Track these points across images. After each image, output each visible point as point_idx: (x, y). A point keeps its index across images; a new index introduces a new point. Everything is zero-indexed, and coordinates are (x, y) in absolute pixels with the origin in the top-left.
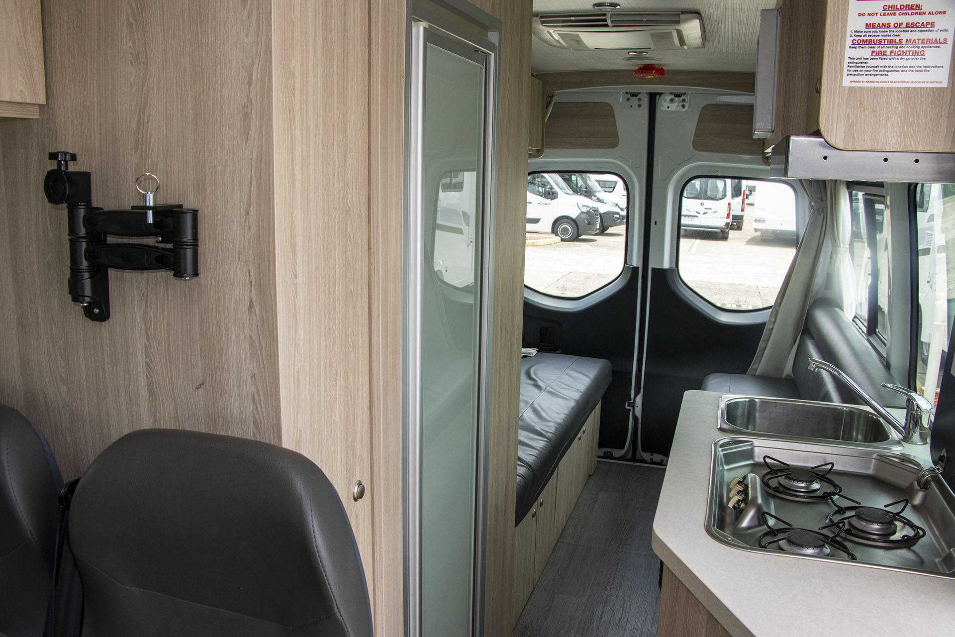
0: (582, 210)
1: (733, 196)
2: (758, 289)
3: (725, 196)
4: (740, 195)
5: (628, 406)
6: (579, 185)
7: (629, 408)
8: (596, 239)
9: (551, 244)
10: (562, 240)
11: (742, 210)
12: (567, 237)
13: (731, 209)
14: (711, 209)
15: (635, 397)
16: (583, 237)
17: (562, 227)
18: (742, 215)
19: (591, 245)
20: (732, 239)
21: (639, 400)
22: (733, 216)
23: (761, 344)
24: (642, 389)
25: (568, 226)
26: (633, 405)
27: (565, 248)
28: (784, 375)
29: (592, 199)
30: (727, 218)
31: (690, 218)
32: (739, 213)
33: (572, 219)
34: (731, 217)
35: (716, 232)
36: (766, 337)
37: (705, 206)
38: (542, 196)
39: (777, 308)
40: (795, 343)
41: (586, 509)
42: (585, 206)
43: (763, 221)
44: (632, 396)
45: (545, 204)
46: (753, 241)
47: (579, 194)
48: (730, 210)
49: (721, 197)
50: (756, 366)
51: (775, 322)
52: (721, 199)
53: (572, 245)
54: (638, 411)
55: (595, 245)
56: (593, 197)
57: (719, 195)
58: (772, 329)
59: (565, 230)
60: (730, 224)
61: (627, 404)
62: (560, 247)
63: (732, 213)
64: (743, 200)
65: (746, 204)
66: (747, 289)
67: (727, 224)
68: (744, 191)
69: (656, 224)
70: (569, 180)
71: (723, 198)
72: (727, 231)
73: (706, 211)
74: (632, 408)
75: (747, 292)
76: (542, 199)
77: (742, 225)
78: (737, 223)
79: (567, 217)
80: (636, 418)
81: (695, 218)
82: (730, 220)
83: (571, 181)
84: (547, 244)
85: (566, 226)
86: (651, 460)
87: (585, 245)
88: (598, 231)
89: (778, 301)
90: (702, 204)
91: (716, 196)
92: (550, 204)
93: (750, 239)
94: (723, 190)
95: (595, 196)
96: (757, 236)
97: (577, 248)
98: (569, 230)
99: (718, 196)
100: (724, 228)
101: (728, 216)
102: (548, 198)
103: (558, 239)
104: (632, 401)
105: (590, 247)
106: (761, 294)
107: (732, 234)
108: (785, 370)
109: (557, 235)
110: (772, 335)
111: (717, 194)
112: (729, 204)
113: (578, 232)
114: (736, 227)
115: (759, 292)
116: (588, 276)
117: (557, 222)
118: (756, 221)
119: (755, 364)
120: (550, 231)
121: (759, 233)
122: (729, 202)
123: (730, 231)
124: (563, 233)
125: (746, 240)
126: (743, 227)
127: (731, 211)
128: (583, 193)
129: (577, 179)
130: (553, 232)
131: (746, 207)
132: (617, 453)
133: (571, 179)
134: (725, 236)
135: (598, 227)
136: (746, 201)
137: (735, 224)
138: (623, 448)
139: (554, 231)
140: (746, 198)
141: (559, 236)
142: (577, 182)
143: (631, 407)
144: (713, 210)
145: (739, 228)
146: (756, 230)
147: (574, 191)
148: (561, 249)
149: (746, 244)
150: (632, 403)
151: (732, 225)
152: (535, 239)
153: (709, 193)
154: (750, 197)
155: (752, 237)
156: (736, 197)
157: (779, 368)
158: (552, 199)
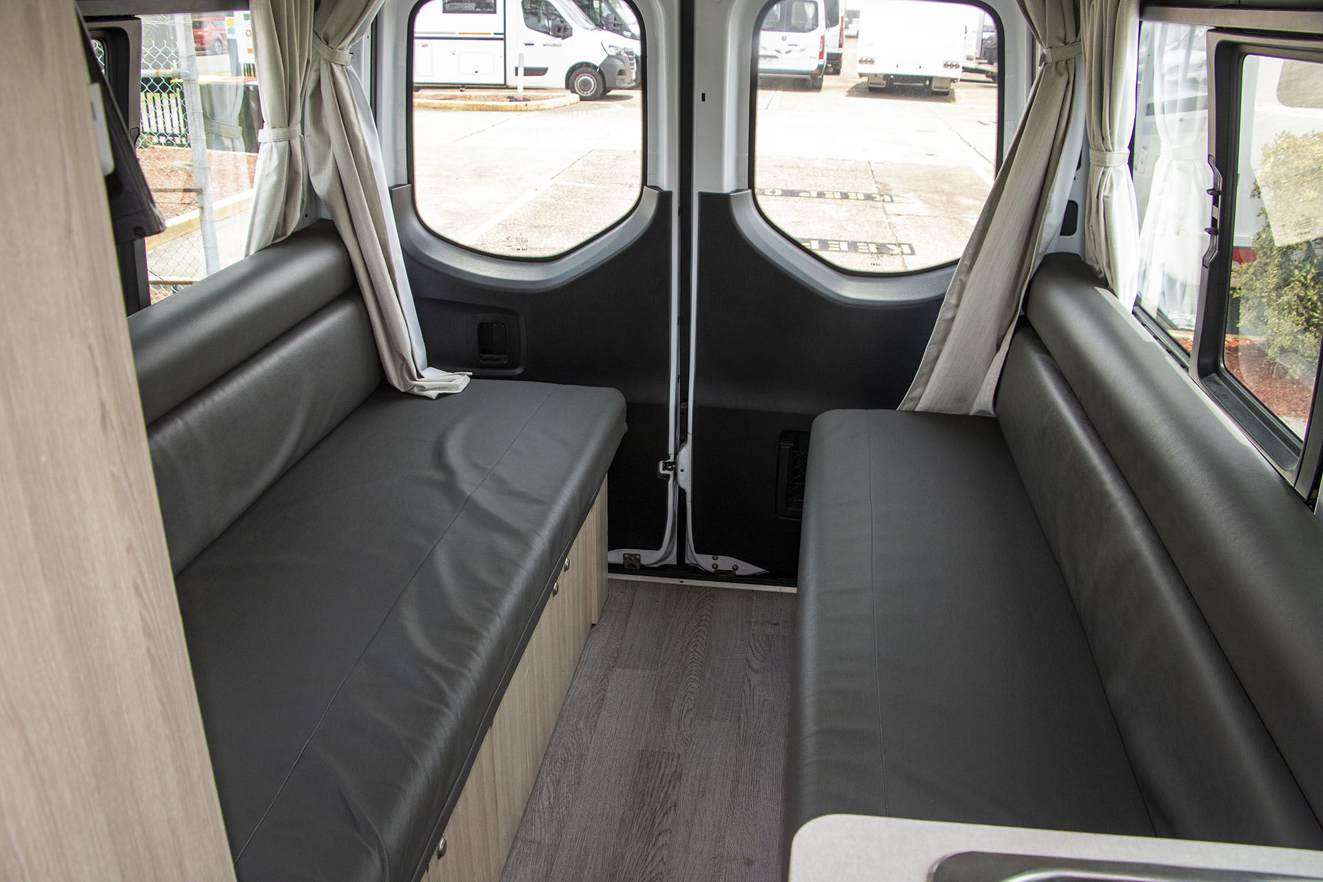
0: (610, 53)
1: (827, 26)
2: (870, 166)
3: (817, 26)
4: (837, 23)
5: (664, 470)
6: (605, 15)
7: (667, 472)
8: (632, 95)
9: (565, 106)
10: (582, 99)
11: (841, 46)
12: (589, 94)
13: (826, 44)
14: (796, 45)
15: (676, 454)
16: (613, 93)
17: (581, 79)
18: (840, 52)
19: (623, 105)
20: (827, 88)
21: (685, 458)
22: (828, 54)
23: (930, 350)
24: (690, 437)
25: (589, 78)
26: (674, 466)
27: (585, 112)
28: (973, 411)
29: (624, 36)
30: (820, 58)
31: (767, 59)
32: (836, 50)
33: (595, 68)
34: (825, 56)
35: (804, 80)
36: (939, 336)
37: (789, 41)
38: (549, 34)
39: (962, 277)
40: (998, 347)
41: (581, 724)
42: (612, 46)
43: (872, 62)
44: (671, 450)
45: (554, 45)
46: (858, 91)
47: (605, 28)
48: (823, 46)
49: (811, 27)
50: (917, 392)
51: (957, 306)
52: (810, 31)
53: (597, 106)
54: (685, 480)
55: (630, 105)
56: (625, 33)
57: (809, 25)
58: (953, 319)
59: (585, 85)
60: (825, 66)
61: (661, 464)
62: (578, 110)
63: (827, 50)
64: (842, 30)
65: (844, 38)
66: (854, 167)
67: (820, 67)
68: (842, 19)
69: (703, 99)
70: (589, 8)
71: (813, 29)
72: (820, 77)
73: (790, 48)
74: (671, 473)
75: (854, 171)
76: (549, 39)
77: (841, 67)
78: (834, 64)
79: (588, 65)
80: (682, 493)
81: (775, 60)
82: (823, 62)
83: (593, 8)
84: (560, 105)
85: (586, 77)
86: (715, 566)
87: (615, 105)
88: (634, 84)
89: (965, 262)
90: (784, 39)
91: (804, 26)
92: (561, 45)
93: (852, 88)
94: (813, 17)
95: (629, 31)
96: (863, 83)
97: (602, 110)
98: (590, 83)
99: (806, 26)
100: (815, 74)
101: (821, 57)
102: (558, 37)
103: (576, 97)
104: (671, 460)
105: (622, 107)
106: (874, 173)
107: (828, 80)
108: (977, 400)
109: (574, 91)
110: (952, 333)
111: (805, 23)
112: (823, 38)
113: (604, 87)
114: (832, 70)
115: (872, 171)
116: (618, 155)
117: (573, 72)
118: (861, 61)
119: (916, 388)
120: (563, 86)
121: (865, 79)
122: (822, 35)
123: (825, 76)
124: (583, 88)
125: (848, 90)
126: (841, 70)
127: (826, 48)
128: (611, 26)
129: (600, 6)
130: (567, 87)
131: (846, 42)
132: (649, 557)
133: (592, 5)
134: (818, 84)
135: (634, 77)
136: (845, 33)
137: (830, 65)
138: (658, 547)
139: (569, 85)
140: (846, 28)
141: (577, 93)
142: (600, 10)
143: (670, 470)
144: (800, 47)
145: (837, 72)
146: (861, 75)
147: (597, 25)
148: (580, 112)
149: (847, 96)
150: (670, 464)
151: (827, 67)
152: (541, 99)
153: (793, 21)
154: (850, 26)
155: (855, 83)
156: (831, 27)
157: (965, 397)
158: (564, 38)
